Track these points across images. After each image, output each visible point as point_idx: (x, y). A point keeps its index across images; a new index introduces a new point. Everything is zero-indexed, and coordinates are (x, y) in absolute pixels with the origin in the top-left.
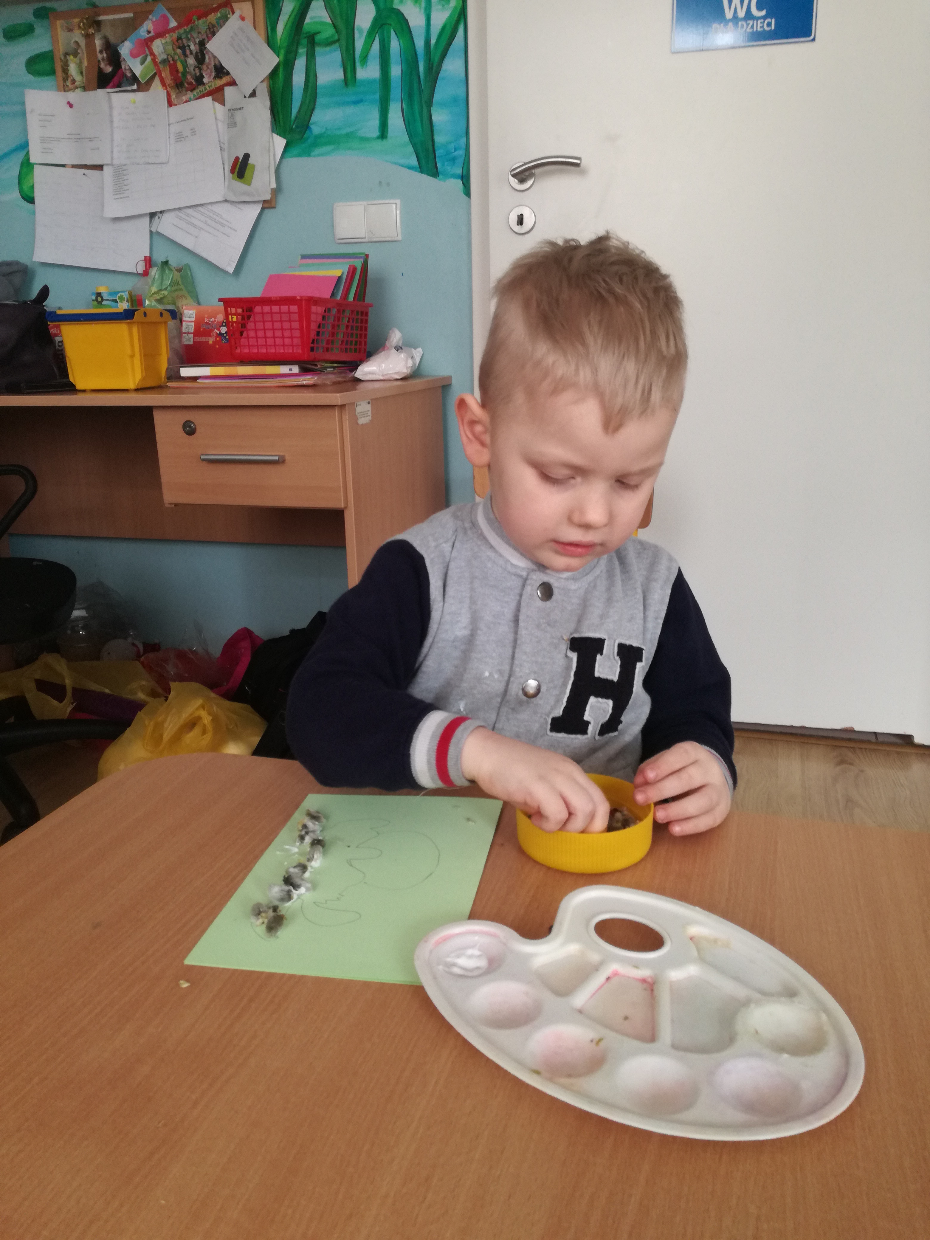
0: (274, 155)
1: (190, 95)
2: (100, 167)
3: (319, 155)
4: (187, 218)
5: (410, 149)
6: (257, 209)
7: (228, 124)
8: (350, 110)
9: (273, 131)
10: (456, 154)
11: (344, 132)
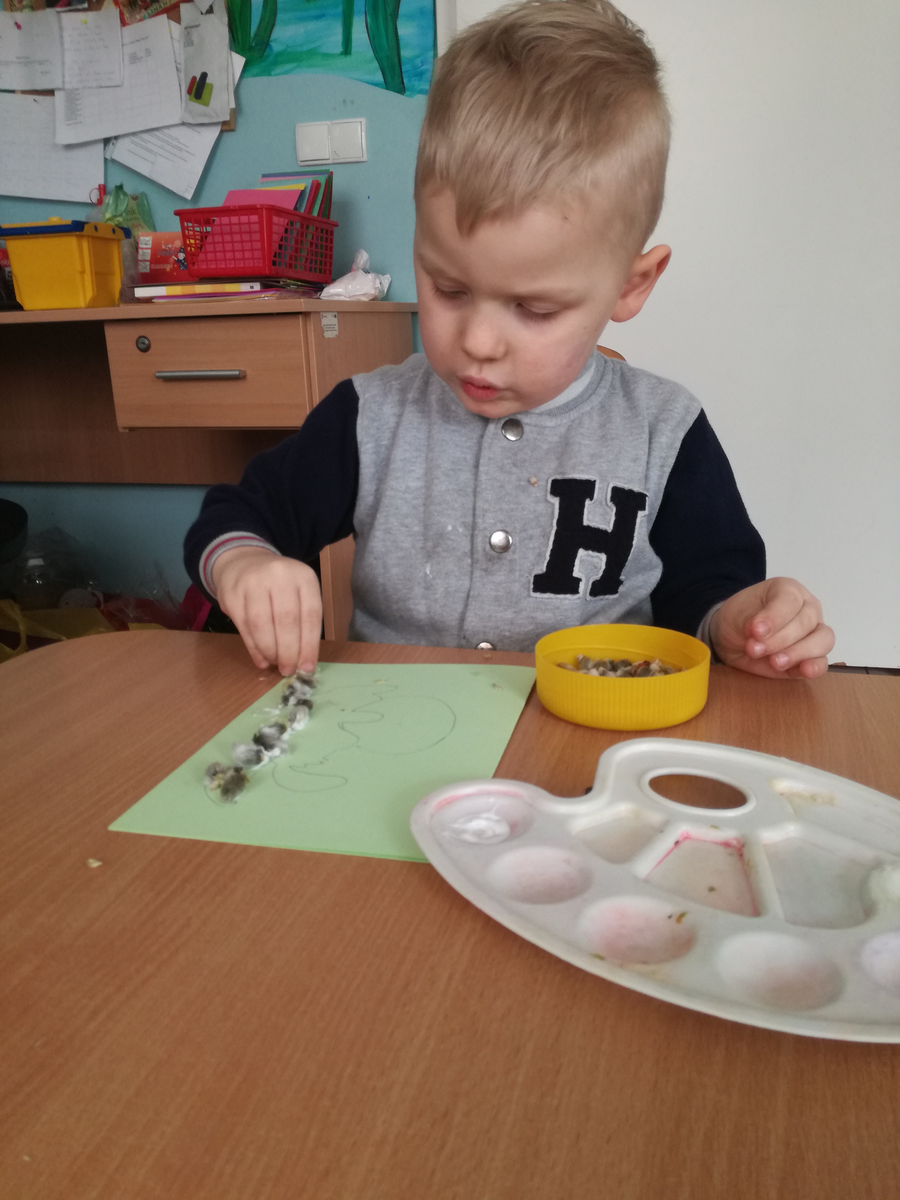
0: (233, 75)
1: (144, 13)
2: (50, 93)
3: (279, 74)
4: (143, 143)
5: (376, 64)
6: (216, 131)
7: (184, 43)
8: (312, 26)
9: (231, 49)
10: (423, 68)
11: (305, 48)
